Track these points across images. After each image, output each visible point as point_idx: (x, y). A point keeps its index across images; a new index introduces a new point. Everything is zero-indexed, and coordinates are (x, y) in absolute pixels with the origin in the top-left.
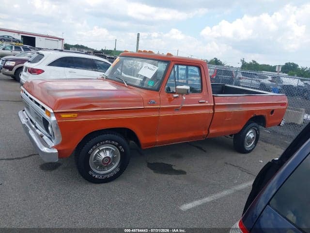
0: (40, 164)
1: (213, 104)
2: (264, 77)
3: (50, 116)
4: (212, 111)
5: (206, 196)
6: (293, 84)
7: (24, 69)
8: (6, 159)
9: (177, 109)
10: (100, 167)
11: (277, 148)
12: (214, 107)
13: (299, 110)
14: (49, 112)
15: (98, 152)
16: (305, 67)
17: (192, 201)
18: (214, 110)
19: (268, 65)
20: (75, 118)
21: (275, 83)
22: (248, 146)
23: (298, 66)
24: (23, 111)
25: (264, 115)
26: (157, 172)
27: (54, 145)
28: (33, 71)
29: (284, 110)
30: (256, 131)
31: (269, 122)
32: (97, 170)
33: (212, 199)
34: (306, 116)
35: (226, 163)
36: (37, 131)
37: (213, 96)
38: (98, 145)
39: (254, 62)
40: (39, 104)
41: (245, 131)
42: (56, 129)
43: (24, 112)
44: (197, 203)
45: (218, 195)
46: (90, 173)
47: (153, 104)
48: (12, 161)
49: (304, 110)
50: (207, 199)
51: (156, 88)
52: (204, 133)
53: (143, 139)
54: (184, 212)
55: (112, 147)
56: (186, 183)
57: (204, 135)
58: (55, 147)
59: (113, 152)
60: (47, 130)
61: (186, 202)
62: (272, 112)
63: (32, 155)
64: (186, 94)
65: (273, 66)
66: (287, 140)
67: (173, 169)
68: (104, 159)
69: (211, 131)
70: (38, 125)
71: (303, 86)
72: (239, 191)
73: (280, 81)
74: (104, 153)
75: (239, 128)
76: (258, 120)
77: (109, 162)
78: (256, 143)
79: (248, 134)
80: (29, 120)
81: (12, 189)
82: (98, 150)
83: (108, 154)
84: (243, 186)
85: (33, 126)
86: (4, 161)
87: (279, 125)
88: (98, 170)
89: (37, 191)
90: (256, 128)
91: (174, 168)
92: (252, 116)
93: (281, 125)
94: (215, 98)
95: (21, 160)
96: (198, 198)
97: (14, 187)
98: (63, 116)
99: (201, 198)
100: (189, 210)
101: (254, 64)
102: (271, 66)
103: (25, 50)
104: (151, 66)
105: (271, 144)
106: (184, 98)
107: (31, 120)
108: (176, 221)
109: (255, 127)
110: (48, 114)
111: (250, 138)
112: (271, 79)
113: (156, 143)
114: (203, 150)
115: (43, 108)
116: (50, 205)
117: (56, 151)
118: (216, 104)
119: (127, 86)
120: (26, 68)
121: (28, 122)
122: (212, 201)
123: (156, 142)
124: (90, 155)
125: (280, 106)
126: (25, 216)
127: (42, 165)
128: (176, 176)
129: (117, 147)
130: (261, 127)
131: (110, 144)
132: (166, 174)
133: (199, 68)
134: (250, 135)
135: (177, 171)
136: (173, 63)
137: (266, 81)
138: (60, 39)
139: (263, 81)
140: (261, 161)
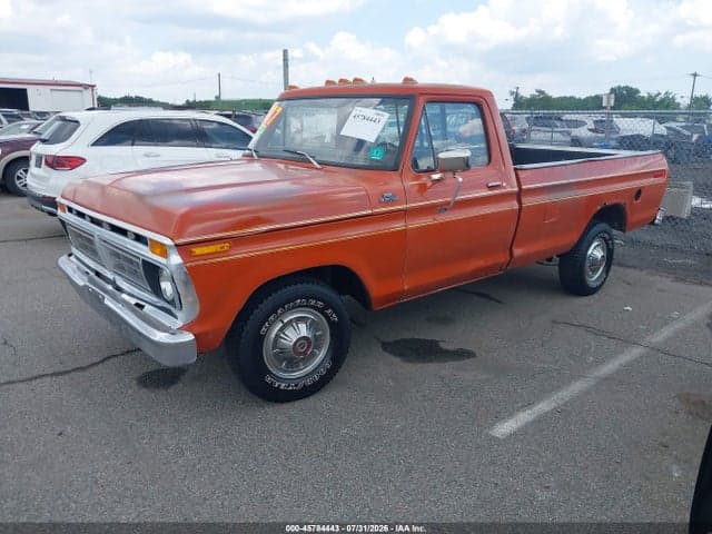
0: (135, 376)
1: (516, 189)
2: (578, 124)
3: (165, 254)
4: (515, 206)
5: (539, 399)
6: (642, 133)
7: (33, 162)
8: (52, 375)
9: (444, 207)
10: (289, 362)
11: (652, 275)
12: (519, 195)
13: (682, 187)
14: (162, 245)
15: (281, 330)
16: (656, 93)
17: (511, 415)
18: (520, 203)
19: (572, 98)
20: (225, 253)
21: (603, 135)
22: (593, 279)
23: (637, 91)
24: (70, 255)
25: (622, 202)
26: (409, 361)
27: (182, 324)
28: (57, 163)
29: (661, 187)
30: (606, 241)
31: (632, 218)
32: (281, 370)
33: (553, 405)
34: (696, 201)
35: (554, 322)
36: (124, 296)
37: (515, 169)
38: (279, 311)
39: (541, 92)
40: (123, 232)
41: (586, 244)
42: (186, 283)
43: (72, 258)
44: (525, 417)
45: (565, 394)
46: (269, 379)
47: (391, 202)
48: (66, 377)
49: (689, 183)
50: (544, 407)
51: (391, 164)
52: (502, 258)
53: (375, 289)
54: (504, 440)
55: (312, 314)
56: (484, 377)
57: (503, 264)
58: (187, 328)
59: (312, 326)
60: (157, 291)
61: (499, 418)
62: (639, 192)
63: (109, 358)
64: (464, 170)
65: (583, 97)
66: (667, 257)
67: (441, 349)
68: (295, 343)
69: (517, 252)
70: (121, 283)
71: (665, 134)
72: (606, 379)
73: (613, 129)
74: (293, 329)
75: (574, 238)
76: (610, 216)
77: (308, 347)
78: (607, 271)
79: (590, 252)
80: (92, 274)
81: (91, 441)
82: (281, 325)
83: (303, 330)
84: (610, 366)
85: (110, 287)
86: (49, 379)
87: (653, 223)
88: (285, 372)
89: (152, 437)
90: (606, 235)
91: (443, 346)
92: (599, 208)
93: (656, 221)
94: (520, 172)
95: (87, 374)
96: (522, 407)
97: (93, 437)
98: (198, 251)
99: (529, 405)
100: (513, 436)
101: (541, 99)
102: (580, 99)
103: (9, 122)
104: (370, 112)
105: (635, 268)
106: (460, 179)
107: (98, 274)
108: (493, 463)
109: (606, 232)
110: (158, 250)
111: (595, 259)
112: (593, 127)
113: (402, 293)
114: (491, 299)
115: (139, 238)
116: (194, 466)
117: (189, 337)
118: (524, 187)
119: (319, 166)
120: (39, 158)
121: (91, 280)
122: (555, 408)
123: (404, 291)
124: (264, 336)
125: (652, 179)
126: (144, 498)
127: (142, 377)
128: (455, 364)
129: (322, 311)
130: (614, 232)
131: (307, 306)
132: (431, 361)
133: (478, 106)
134: (596, 252)
135: (453, 352)
136: (421, 100)
137: (582, 132)
138: (87, 87)
139: (576, 132)
140: (629, 308)
